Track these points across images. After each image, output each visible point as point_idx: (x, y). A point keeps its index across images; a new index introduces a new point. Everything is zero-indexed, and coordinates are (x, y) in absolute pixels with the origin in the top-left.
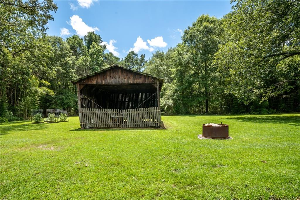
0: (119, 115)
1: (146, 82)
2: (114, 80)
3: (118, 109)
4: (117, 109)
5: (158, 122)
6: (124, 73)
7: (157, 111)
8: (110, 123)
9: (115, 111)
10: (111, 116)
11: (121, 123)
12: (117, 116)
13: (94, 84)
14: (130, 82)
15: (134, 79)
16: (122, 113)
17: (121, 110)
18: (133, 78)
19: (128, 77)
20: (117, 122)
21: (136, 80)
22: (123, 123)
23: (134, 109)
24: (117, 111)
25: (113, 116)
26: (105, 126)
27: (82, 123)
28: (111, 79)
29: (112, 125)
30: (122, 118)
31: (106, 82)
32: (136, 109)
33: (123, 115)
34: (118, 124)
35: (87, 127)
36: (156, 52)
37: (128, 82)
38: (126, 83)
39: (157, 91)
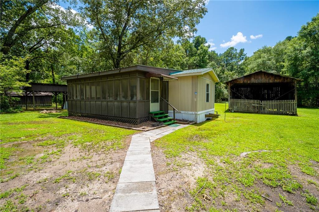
0: (259, 104)
1: (285, 82)
2: (257, 81)
3: (259, 100)
4: (253, 100)
5: (294, 111)
6: (266, 75)
7: (293, 103)
8: (251, 109)
9: (256, 101)
10: (252, 104)
11: (260, 110)
12: (257, 105)
13: (241, 83)
14: (271, 81)
15: (274, 80)
16: (261, 103)
17: (260, 101)
18: (273, 78)
19: (269, 78)
20: (257, 109)
21: (276, 80)
22: (261, 110)
23: (272, 101)
24: (258, 101)
25: (254, 105)
26: (247, 111)
27: (230, 108)
28: (255, 80)
29: (252, 111)
30: (261, 106)
31: (251, 81)
32: (274, 101)
33: (262, 104)
34: (257, 110)
35: (233, 111)
36: (263, 47)
37: (269, 82)
38: (267, 82)
39: (294, 88)
